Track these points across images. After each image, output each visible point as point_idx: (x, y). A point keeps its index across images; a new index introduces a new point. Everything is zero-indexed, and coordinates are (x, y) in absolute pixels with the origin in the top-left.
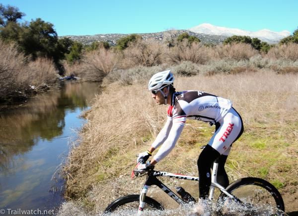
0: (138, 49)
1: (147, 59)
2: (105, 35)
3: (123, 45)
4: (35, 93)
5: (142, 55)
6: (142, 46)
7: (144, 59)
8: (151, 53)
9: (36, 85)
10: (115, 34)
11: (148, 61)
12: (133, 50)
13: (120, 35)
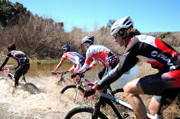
0: (171, 38)
1: (175, 44)
2: (154, 33)
3: (163, 37)
4: (120, 55)
5: (172, 42)
6: (173, 37)
7: (173, 44)
8: (178, 41)
9: (120, 52)
10: (159, 32)
11: (176, 45)
12: (168, 39)
13: (161, 32)
